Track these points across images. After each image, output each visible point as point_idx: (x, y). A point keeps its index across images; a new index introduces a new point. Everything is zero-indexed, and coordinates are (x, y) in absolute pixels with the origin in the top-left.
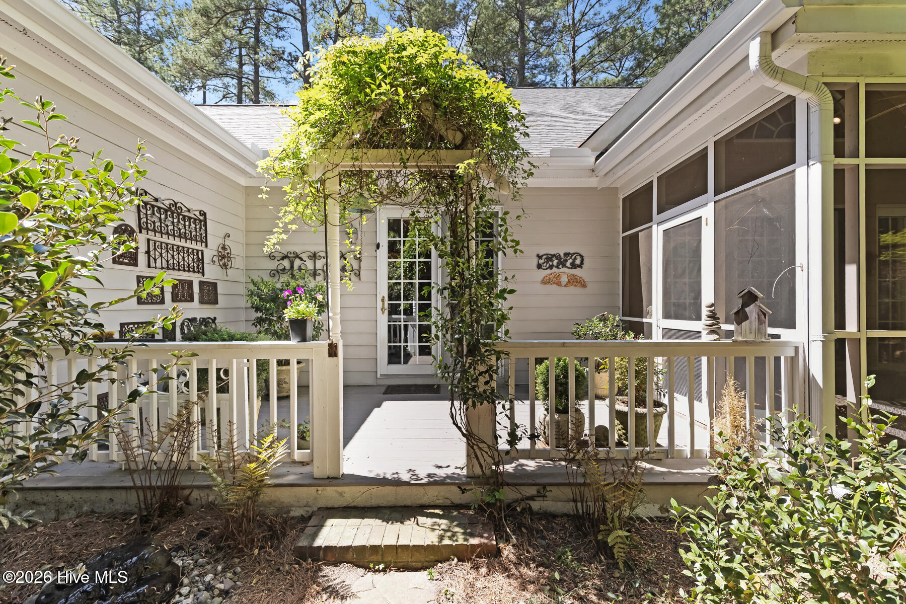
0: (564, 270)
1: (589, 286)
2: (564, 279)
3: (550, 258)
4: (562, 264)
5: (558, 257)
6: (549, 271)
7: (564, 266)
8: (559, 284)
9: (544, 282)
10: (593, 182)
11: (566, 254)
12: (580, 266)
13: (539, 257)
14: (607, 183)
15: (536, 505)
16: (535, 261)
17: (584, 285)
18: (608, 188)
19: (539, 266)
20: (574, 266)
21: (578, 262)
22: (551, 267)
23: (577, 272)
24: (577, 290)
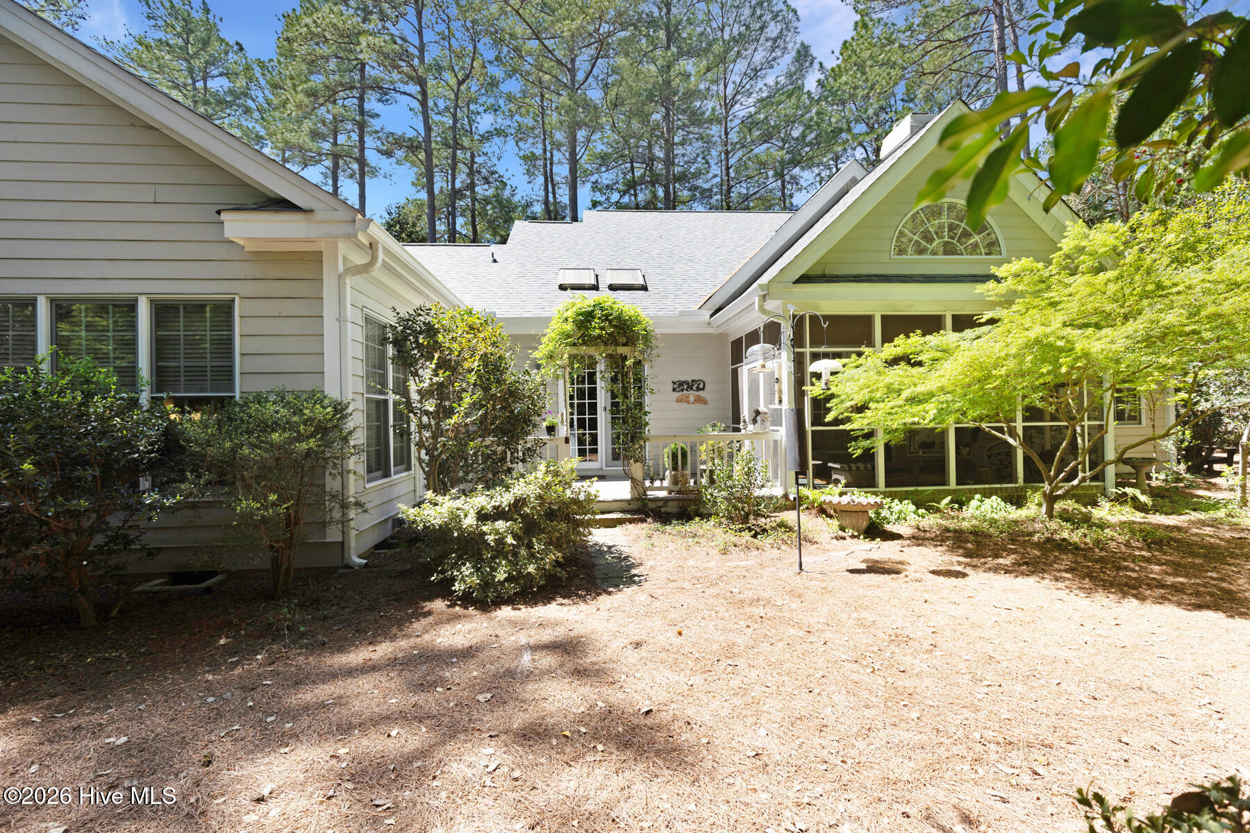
0: (692, 392)
1: (710, 403)
2: (692, 399)
3: (681, 384)
4: (690, 387)
5: (687, 383)
6: (681, 393)
7: (692, 389)
8: (688, 402)
9: (678, 401)
10: (710, 331)
11: (693, 381)
12: (703, 389)
13: (674, 383)
14: (720, 331)
15: (663, 510)
16: (671, 386)
17: (706, 403)
18: (721, 334)
19: (674, 390)
20: (698, 389)
21: (701, 386)
22: (682, 390)
23: (701, 393)
24: (702, 406)
